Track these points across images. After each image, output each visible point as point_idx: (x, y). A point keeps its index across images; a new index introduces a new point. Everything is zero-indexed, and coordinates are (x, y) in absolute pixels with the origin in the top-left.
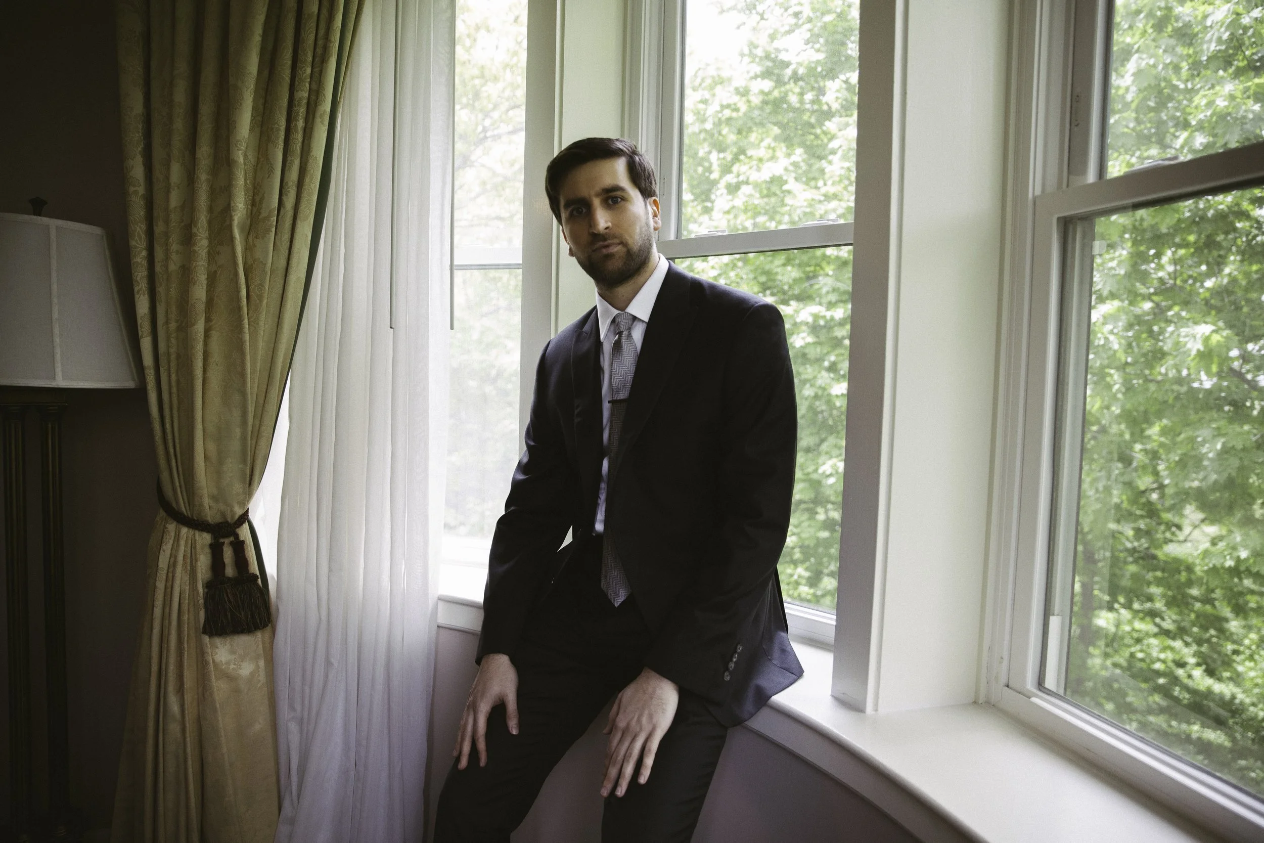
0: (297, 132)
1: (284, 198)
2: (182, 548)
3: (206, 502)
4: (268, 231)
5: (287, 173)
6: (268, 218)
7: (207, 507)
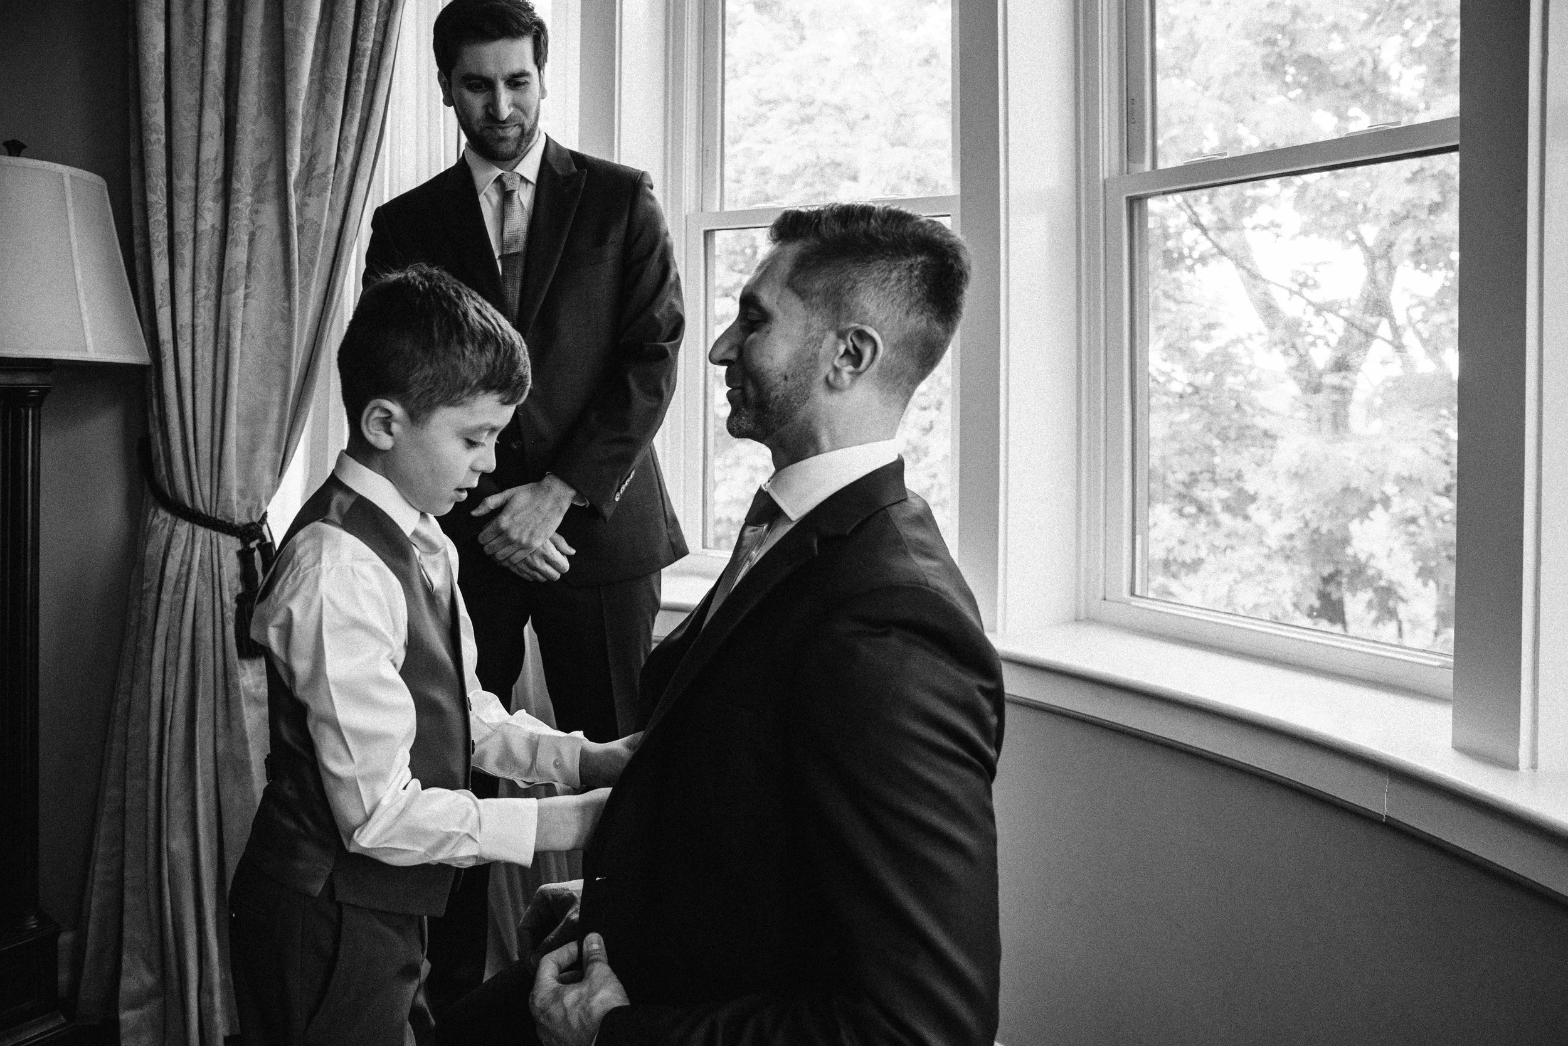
0: (359, 83)
1: (342, 153)
2: (198, 552)
3: (235, 496)
4: (325, 189)
5: (346, 127)
6: (324, 175)
7: (235, 503)
